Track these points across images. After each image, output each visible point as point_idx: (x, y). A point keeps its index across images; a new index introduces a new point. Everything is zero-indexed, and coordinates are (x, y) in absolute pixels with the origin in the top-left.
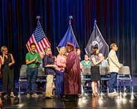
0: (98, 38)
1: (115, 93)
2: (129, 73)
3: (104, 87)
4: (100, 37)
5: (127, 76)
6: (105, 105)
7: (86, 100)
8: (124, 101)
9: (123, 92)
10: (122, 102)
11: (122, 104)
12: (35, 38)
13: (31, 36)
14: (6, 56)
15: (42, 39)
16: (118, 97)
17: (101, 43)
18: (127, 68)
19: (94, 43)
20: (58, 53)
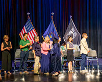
0: (73, 29)
1: (85, 71)
2: (96, 56)
3: (77, 66)
4: (74, 28)
5: (95, 58)
6: (78, 80)
7: (64, 76)
8: (93, 76)
9: (91, 70)
10: (91, 77)
11: (91, 79)
12: (26, 29)
13: (23, 28)
14: (7, 43)
15: (32, 30)
16: (88, 74)
17: (75, 33)
18: (95, 51)
19: (70, 33)
20: (43, 41)
